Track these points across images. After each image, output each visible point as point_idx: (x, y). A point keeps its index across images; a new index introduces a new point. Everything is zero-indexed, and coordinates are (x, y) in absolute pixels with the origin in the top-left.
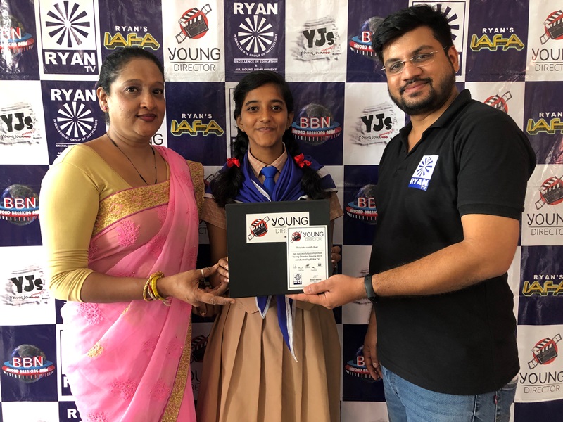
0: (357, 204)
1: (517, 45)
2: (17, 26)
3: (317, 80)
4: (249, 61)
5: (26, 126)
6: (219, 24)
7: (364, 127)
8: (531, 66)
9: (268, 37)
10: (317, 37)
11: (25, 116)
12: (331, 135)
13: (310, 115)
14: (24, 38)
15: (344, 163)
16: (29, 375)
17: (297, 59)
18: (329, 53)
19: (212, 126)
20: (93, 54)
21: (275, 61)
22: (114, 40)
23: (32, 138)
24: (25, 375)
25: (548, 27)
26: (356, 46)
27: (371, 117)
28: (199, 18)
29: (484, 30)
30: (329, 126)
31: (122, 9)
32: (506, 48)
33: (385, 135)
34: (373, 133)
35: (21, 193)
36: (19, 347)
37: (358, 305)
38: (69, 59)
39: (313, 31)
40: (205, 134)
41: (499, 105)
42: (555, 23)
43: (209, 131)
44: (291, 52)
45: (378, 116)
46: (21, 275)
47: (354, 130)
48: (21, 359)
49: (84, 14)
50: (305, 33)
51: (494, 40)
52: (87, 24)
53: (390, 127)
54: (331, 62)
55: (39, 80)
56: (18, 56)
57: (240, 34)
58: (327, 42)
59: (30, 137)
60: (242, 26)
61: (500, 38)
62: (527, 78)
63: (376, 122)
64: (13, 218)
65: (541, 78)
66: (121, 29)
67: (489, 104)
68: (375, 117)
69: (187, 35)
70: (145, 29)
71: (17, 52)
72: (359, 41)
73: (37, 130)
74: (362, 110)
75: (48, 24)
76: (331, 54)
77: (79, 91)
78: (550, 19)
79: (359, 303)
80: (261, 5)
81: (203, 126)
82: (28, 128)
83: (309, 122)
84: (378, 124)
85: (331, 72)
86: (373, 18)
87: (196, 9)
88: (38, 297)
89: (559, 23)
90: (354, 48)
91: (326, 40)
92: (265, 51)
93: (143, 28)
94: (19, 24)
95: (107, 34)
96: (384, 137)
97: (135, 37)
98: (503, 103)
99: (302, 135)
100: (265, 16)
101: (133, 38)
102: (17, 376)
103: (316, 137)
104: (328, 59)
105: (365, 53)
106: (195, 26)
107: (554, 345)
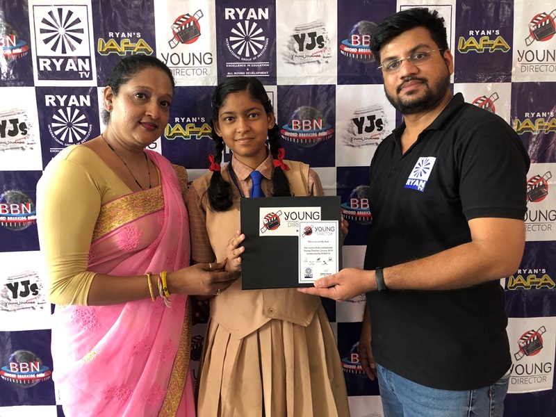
0: (350, 205)
1: (503, 47)
2: (12, 33)
3: (308, 83)
4: (240, 65)
5: (20, 132)
6: (211, 29)
7: (356, 128)
8: (517, 68)
9: (259, 42)
10: (308, 41)
11: (20, 122)
12: (323, 137)
13: (302, 118)
14: (19, 45)
15: (337, 165)
16: (27, 380)
17: (289, 63)
18: (319, 56)
19: (206, 129)
20: (87, 60)
21: (267, 64)
22: (107, 46)
23: (26, 144)
24: (23, 380)
25: (533, 29)
26: (346, 49)
27: (362, 119)
28: (192, 24)
29: (471, 33)
30: (321, 128)
31: (115, 14)
32: (492, 50)
33: (377, 137)
34: (365, 134)
35: (16, 199)
36: (16, 353)
37: (352, 303)
38: (63, 66)
39: (303, 35)
40: (199, 137)
41: (487, 106)
42: (539, 25)
43: (203, 134)
44: (283, 56)
45: (369, 118)
46: (16, 281)
47: (346, 132)
48: (18, 364)
49: (78, 21)
50: (296, 37)
51: (481, 42)
52: (81, 31)
53: (382, 128)
54: (321, 65)
55: (33, 86)
56: (12, 63)
57: (232, 39)
58: (317, 45)
59: (23, 143)
60: (234, 31)
61: (487, 40)
62: (514, 79)
63: (367, 123)
64: (9, 224)
65: (527, 80)
66: (115, 35)
67: (477, 105)
68: (366, 119)
69: (180, 41)
70: (139, 35)
71: (11, 59)
72: (349, 44)
73: (31, 135)
74: (354, 112)
75: (42, 31)
76: (321, 58)
77: (73, 97)
78: (535, 21)
79: (353, 302)
80: (252, 10)
81: (196, 129)
82: (22, 134)
83: (301, 124)
84: (369, 125)
85: (322, 75)
86: (362, 22)
87: (188, 15)
88: (34, 303)
89: (543, 24)
90: (345, 51)
91: (317, 44)
92: (257, 55)
93: (136, 35)
94: (14, 32)
95: (101, 40)
96: (376, 138)
97: (128, 43)
98: (491, 104)
99: (294, 137)
100: (256, 21)
101: (127, 45)
102: (15, 380)
103: (308, 139)
104: (319, 62)
105: (356, 55)
106: (187, 31)
107: (539, 337)
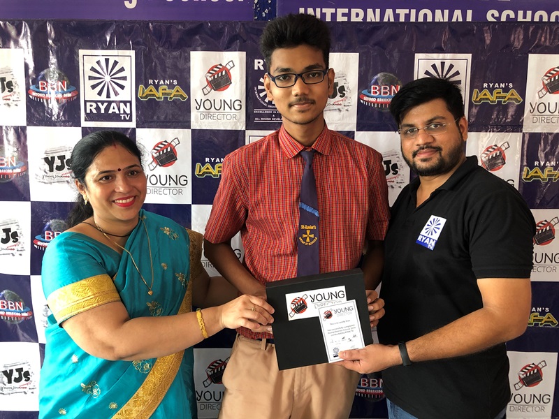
1: (515, 99)
2: (63, 79)
4: (267, 111)
5: (67, 167)
6: (241, 78)
11: (67, 158)
14: (69, 90)
18: (340, 105)
20: (128, 104)
22: (147, 92)
25: (546, 82)
26: (366, 98)
28: (224, 73)
29: (485, 85)
31: (155, 63)
32: (505, 102)
33: (392, 180)
35: (59, 227)
41: (498, 154)
42: (553, 79)
45: (386, 162)
49: (122, 70)
51: (494, 95)
52: (124, 78)
53: (397, 172)
54: (342, 113)
55: (80, 126)
56: (63, 106)
57: (260, 87)
58: (339, 94)
59: (69, 177)
60: (262, 80)
61: (500, 93)
62: (525, 129)
65: (538, 130)
66: (154, 82)
69: (212, 88)
70: (175, 82)
71: (62, 102)
72: (369, 94)
75: (91, 78)
76: (342, 106)
78: (548, 75)
82: (68, 169)
84: (386, 169)
85: (342, 122)
87: (221, 65)
89: (557, 78)
90: (364, 101)
93: (173, 82)
94: (65, 77)
95: (141, 87)
98: (501, 152)
101: (164, 90)
106: (219, 80)
107: (539, 371)
